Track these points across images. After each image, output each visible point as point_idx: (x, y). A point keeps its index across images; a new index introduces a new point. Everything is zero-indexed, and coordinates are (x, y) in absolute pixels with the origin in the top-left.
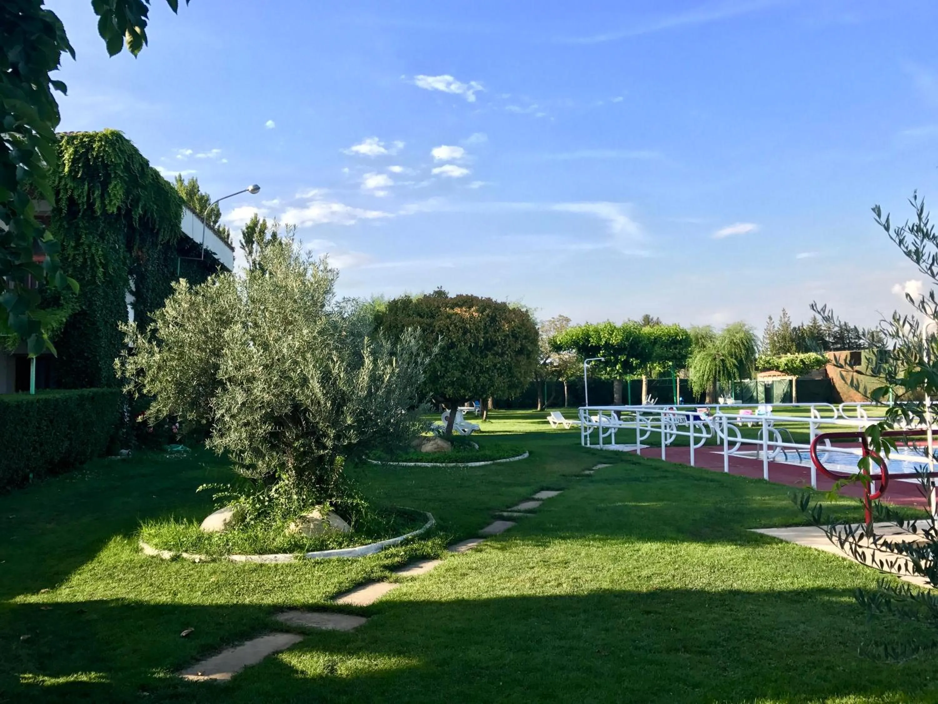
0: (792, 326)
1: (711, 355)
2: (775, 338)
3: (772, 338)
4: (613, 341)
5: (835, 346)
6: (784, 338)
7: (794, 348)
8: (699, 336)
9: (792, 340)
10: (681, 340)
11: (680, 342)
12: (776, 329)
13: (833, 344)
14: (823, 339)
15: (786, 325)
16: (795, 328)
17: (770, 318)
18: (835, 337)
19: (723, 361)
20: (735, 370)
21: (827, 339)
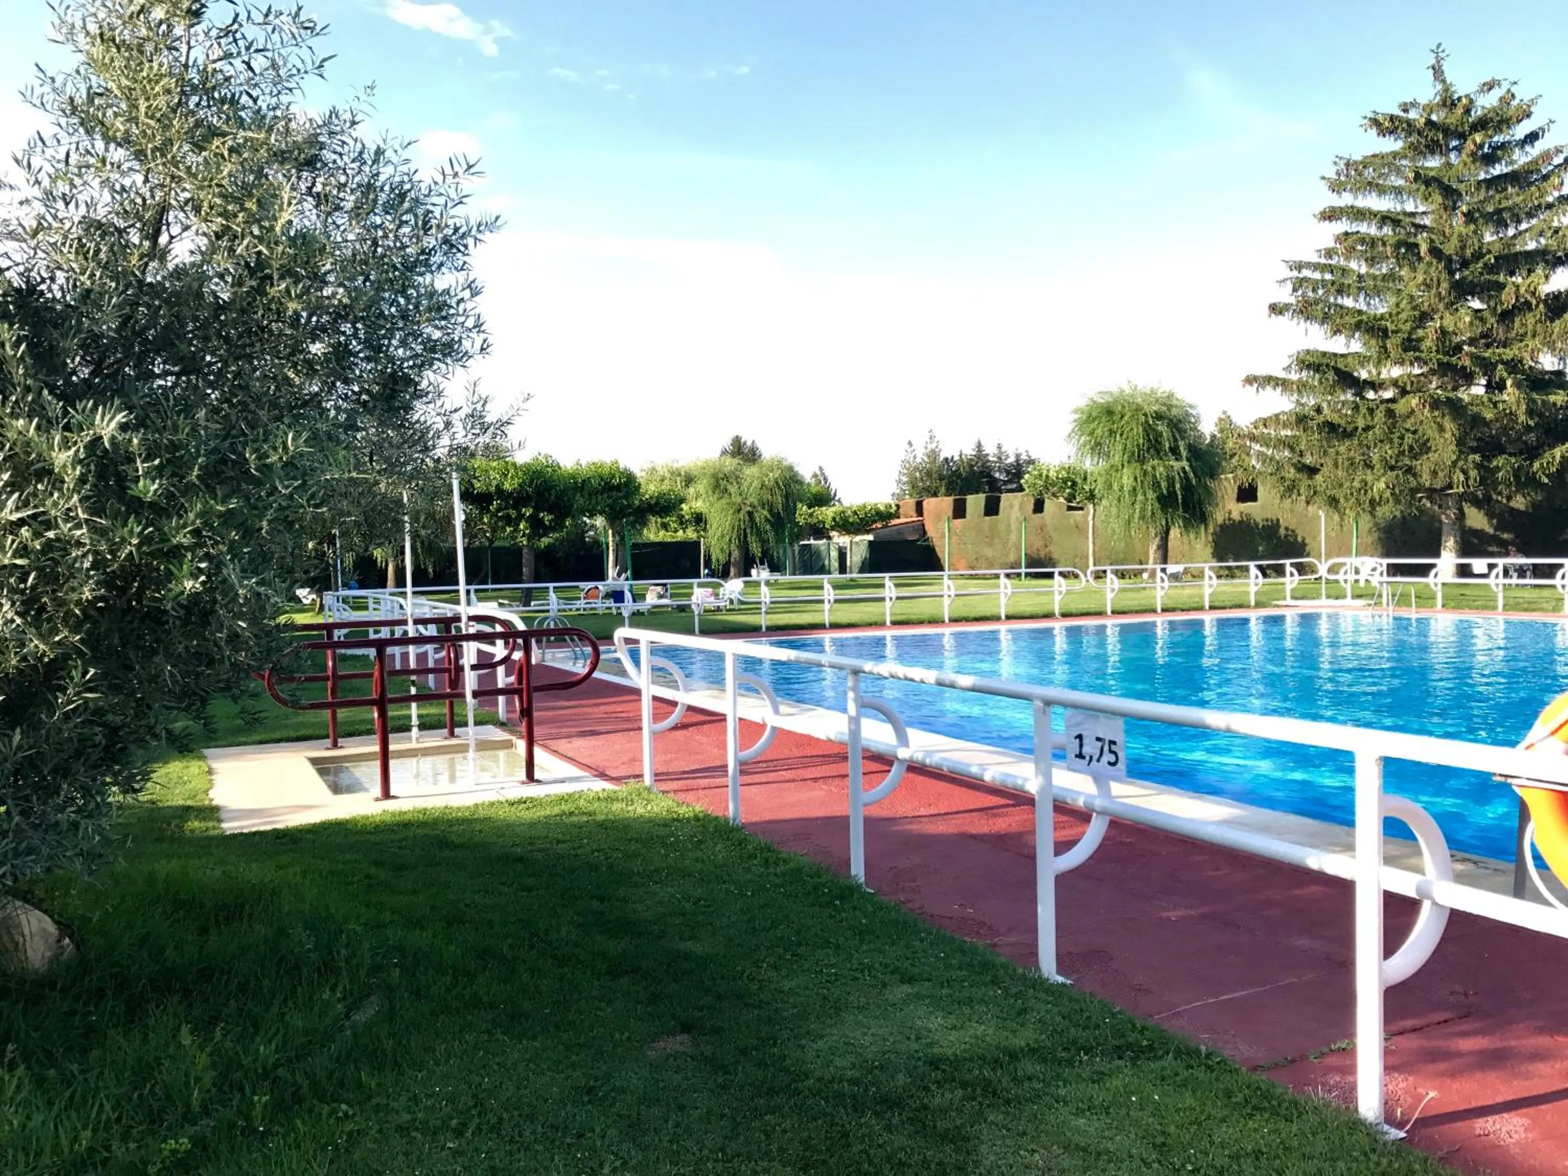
0: (942, 456)
1: (734, 504)
2: (918, 474)
3: (910, 475)
4: (507, 486)
5: (1009, 487)
6: (929, 474)
7: (943, 490)
8: (721, 475)
9: (941, 478)
10: (620, 484)
11: (618, 488)
12: (918, 460)
13: (1005, 483)
14: (989, 476)
15: (933, 455)
16: (946, 459)
17: (910, 444)
18: (1008, 473)
19: (750, 514)
20: (768, 527)
21: (997, 475)
